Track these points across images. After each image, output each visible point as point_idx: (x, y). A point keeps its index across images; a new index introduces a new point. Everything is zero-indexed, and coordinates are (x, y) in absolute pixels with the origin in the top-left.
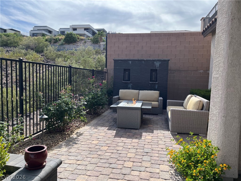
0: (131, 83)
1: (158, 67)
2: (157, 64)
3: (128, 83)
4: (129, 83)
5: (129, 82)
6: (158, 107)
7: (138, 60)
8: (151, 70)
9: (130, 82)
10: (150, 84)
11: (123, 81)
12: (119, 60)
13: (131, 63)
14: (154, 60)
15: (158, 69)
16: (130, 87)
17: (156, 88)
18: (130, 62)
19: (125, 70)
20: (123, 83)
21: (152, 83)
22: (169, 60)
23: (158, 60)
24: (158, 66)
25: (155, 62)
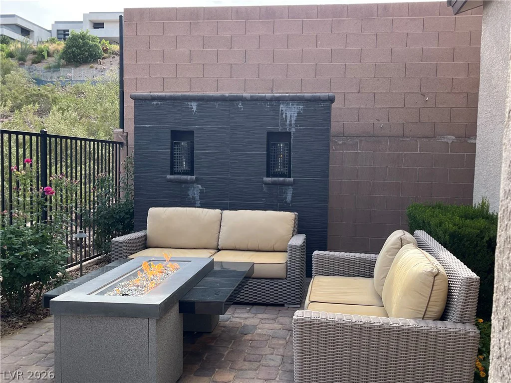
0: (197, 181)
1: (293, 122)
2: (291, 113)
3: (186, 182)
4: (192, 182)
5: (189, 177)
6: (282, 274)
7: (223, 99)
8: (270, 134)
9: (194, 177)
10: (266, 184)
11: (169, 177)
12: (153, 98)
13: (195, 108)
14: (279, 100)
15: (293, 130)
16: (194, 198)
17: (289, 198)
18: (194, 106)
19: (176, 135)
20: (170, 181)
21: (274, 184)
22: (331, 100)
23: (293, 99)
24: (294, 119)
25: (281, 106)
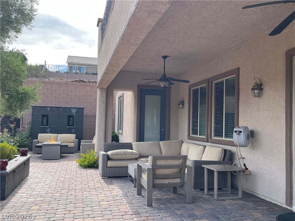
0: (49, 128)
1: (74, 113)
2: (74, 111)
3: (46, 128)
4: (48, 128)
5: (47, 127)
6: (74, 147)
7: (57, 107)
8: (68, 116)
9: (48, 126)
10: (68, 128)
11: (41, 126)
12: (37, 107)
13: (49, 109)
14: (71, 108)
15: (74, 115)
16: (48, 132)
17: (73, 131)
19: (43, 116)
20: (41, 127)
21: (69, 128)
22: (84, 108)
23: (74, 108)
25: (72, 109)
